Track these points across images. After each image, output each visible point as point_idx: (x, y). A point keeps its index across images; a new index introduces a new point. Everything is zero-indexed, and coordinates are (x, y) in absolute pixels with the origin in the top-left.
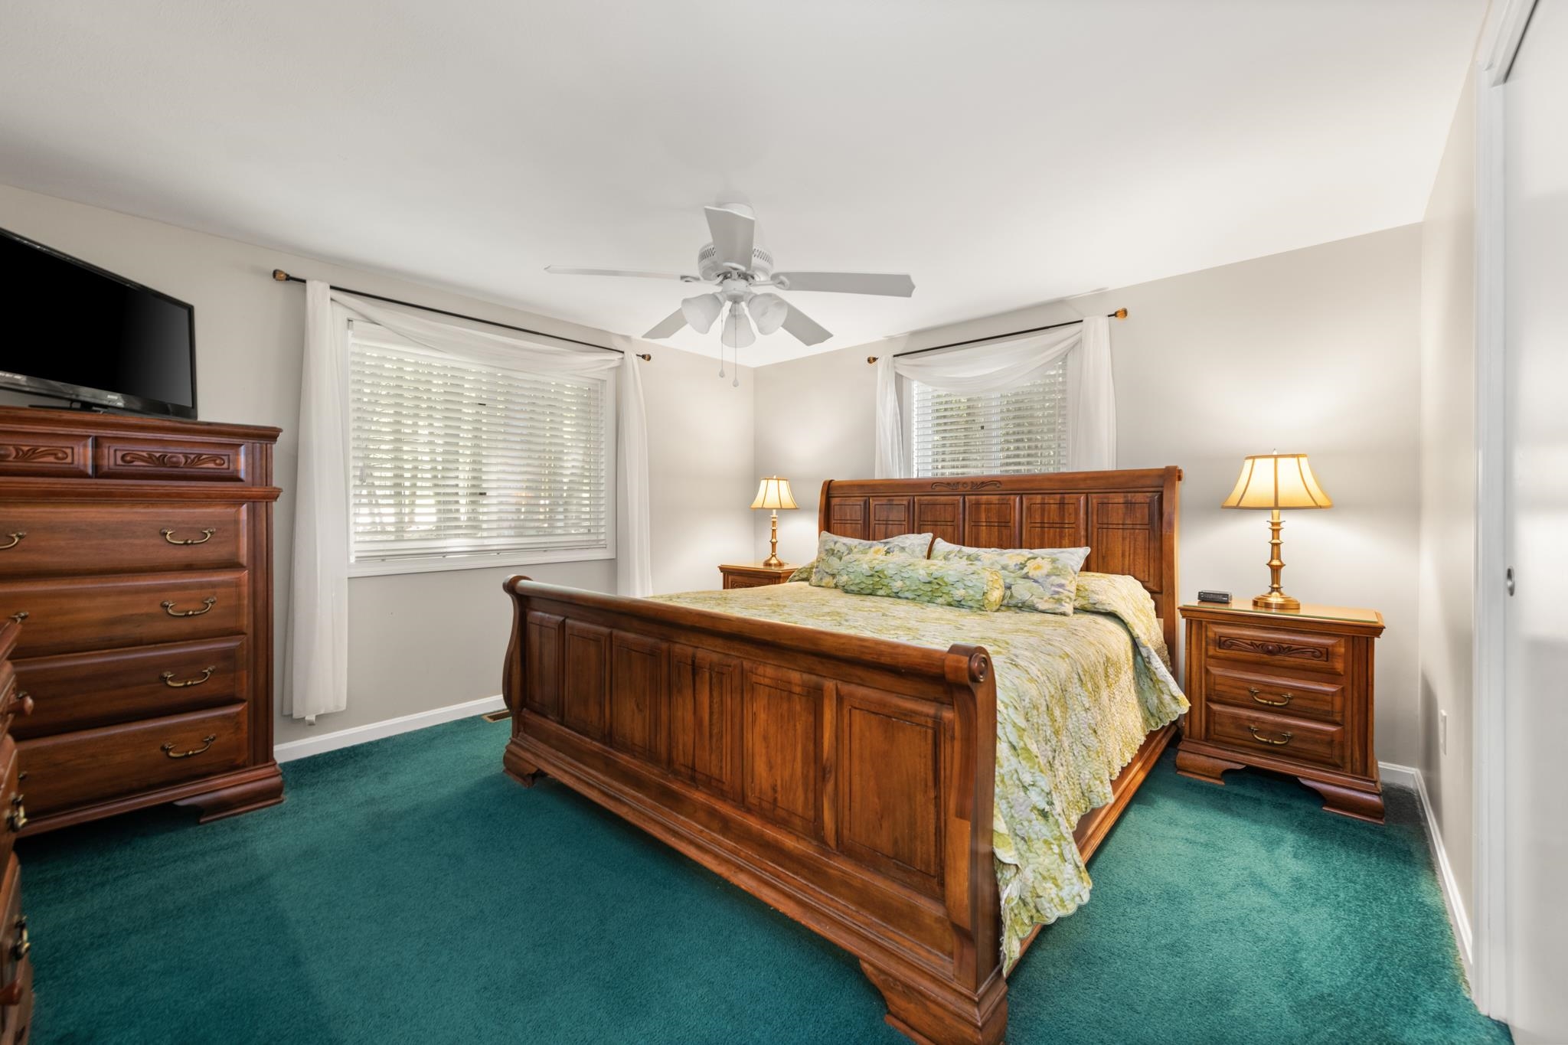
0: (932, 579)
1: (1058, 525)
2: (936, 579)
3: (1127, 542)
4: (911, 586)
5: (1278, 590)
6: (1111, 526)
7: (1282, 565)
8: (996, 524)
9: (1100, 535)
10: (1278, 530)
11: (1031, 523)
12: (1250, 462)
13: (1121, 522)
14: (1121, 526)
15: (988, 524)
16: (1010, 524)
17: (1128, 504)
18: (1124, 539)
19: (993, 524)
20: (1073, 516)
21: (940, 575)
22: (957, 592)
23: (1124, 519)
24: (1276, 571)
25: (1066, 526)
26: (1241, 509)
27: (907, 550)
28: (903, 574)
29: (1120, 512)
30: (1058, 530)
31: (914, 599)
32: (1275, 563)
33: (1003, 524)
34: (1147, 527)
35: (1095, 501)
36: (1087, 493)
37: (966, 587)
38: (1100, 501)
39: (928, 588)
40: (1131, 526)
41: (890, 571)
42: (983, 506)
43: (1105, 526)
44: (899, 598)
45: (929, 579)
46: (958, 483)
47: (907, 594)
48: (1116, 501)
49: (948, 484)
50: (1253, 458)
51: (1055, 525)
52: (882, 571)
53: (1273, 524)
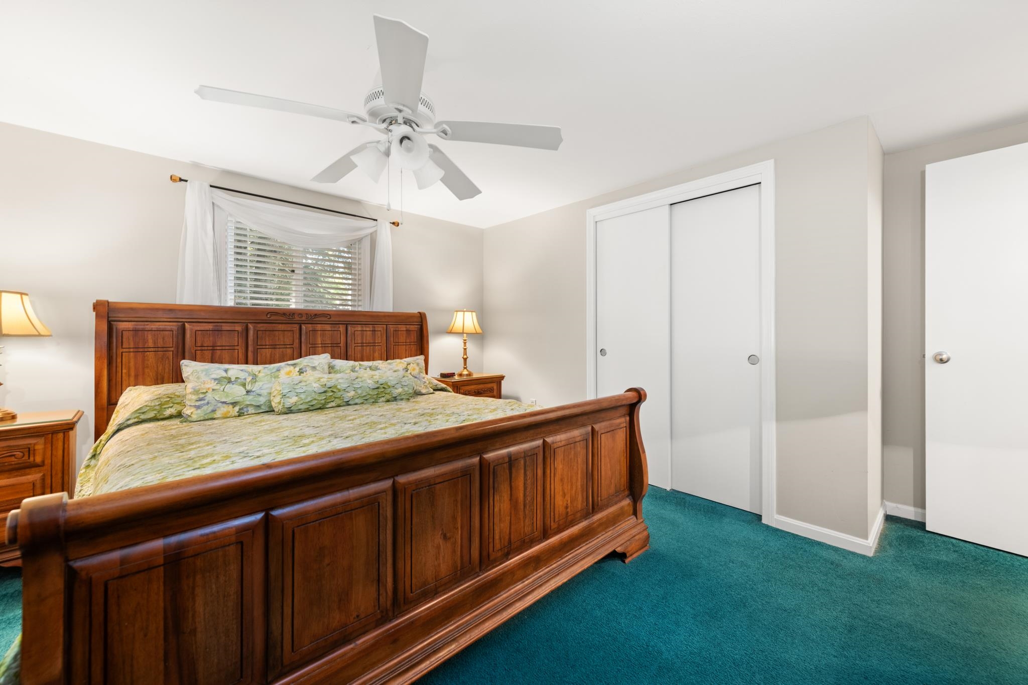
0: (379, 385)
1: (372, 344)
2: (382, 384)
3: (407, 352)
4: (362, 393)
5: (466, 368)
6: (400, 344)
7: (467, 358)
8: (330, 345)
9: (395, 349)
10: (466, 343)
11: (355, 343)
12: (456, 312)
13: (404, 341)
14: (404, 344)
15: (323, 345)
16: (340, 345)
17: (408, 331)
18: (406, 350)
19: (327, 345)
20: (380, 338)
21: (385, 381)
22: (396, 391)
23: (406, 340)
24: (465, 360)
25: (377, 344)
26: (451, 333)
27: (317, 368)
28: (355, 386)
29: (404, 335)
30: (372, 347)
31: (362, 403)
32: (465, 357)
33: (335, 345)
34: (416, 343)
35: (392, 329)
36: (386, 325)
37: (403, 386)
38: (394, 329)
39: (375, 392)
40: (409, 343)
41: (342, 385)
42: (319, 332)
43: (397, 344)
44: (349, 405)
45: (377, 386)
46: (294, 314)
47: (357, 401)
48: (402, 329)
49: (284, 314)
50: (457, 311)
51: (370, 344)
52: (335, 386)
53: (464, 340)
